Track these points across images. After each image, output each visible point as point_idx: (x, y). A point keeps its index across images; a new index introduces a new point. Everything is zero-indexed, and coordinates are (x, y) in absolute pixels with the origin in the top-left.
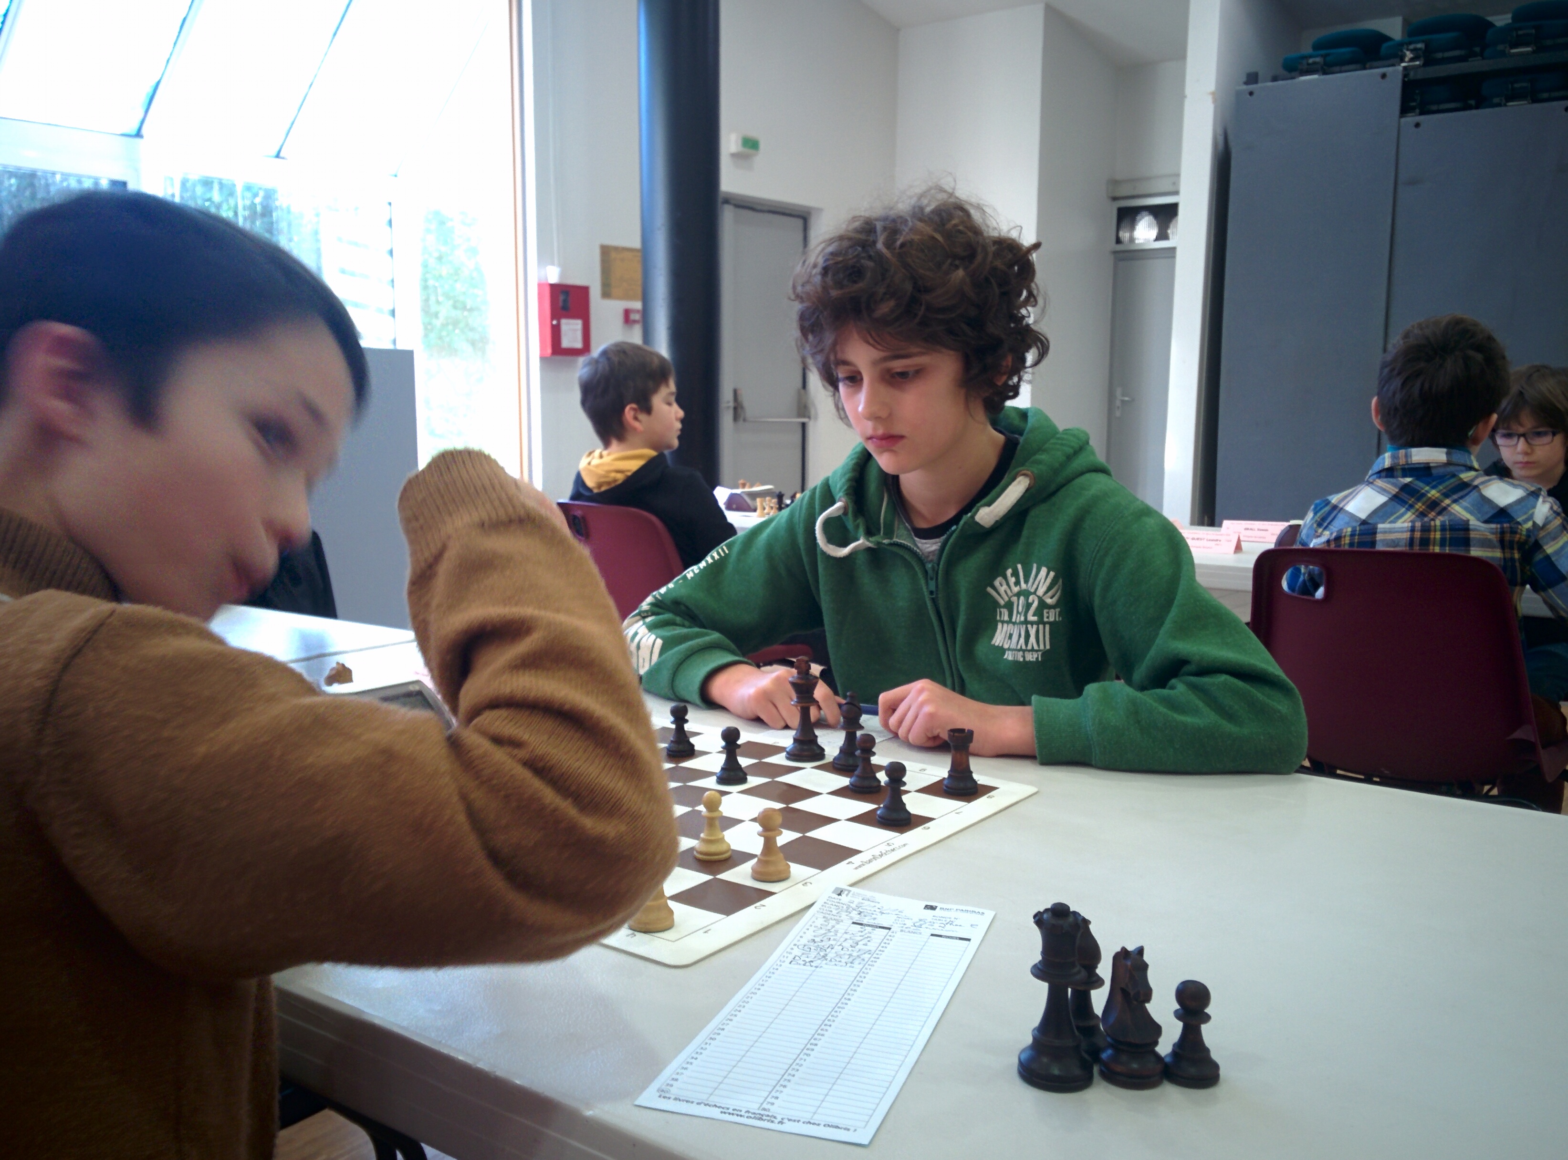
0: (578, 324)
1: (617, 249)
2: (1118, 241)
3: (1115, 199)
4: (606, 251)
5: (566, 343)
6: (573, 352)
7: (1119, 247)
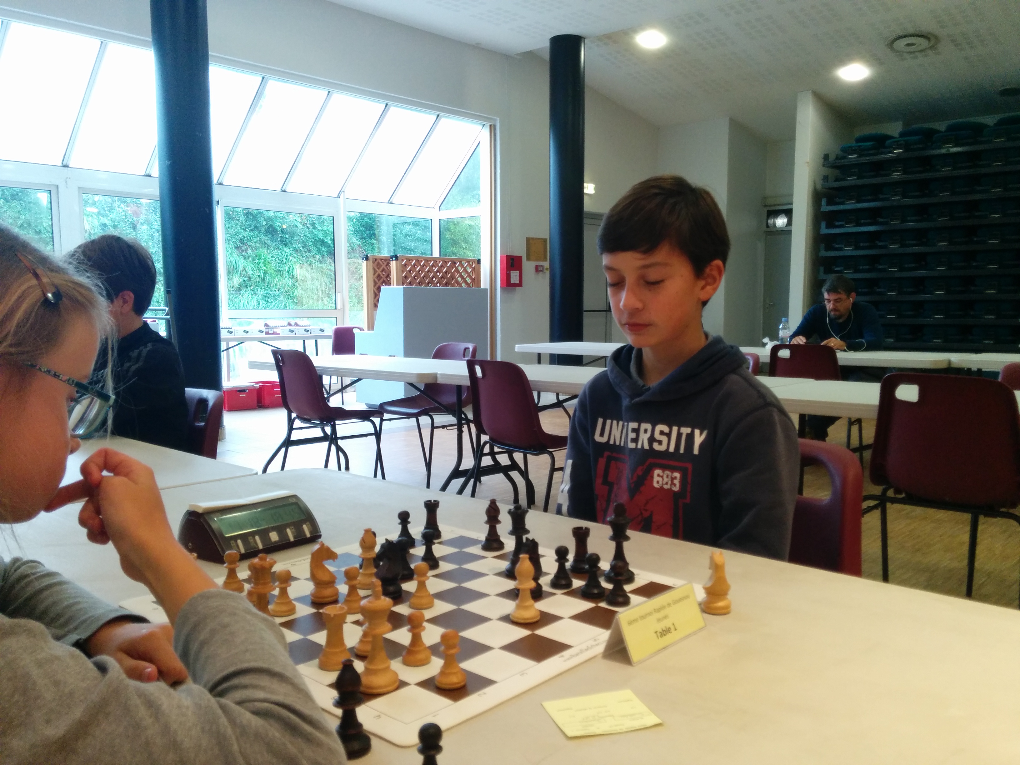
0: (517, 273)
1: (533, 238)
2: (768, 226)
3: (766, 206)
4: (528, 240)
5: (512, 281)
6: (515, 285)
7: (768, 230)
